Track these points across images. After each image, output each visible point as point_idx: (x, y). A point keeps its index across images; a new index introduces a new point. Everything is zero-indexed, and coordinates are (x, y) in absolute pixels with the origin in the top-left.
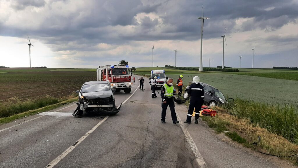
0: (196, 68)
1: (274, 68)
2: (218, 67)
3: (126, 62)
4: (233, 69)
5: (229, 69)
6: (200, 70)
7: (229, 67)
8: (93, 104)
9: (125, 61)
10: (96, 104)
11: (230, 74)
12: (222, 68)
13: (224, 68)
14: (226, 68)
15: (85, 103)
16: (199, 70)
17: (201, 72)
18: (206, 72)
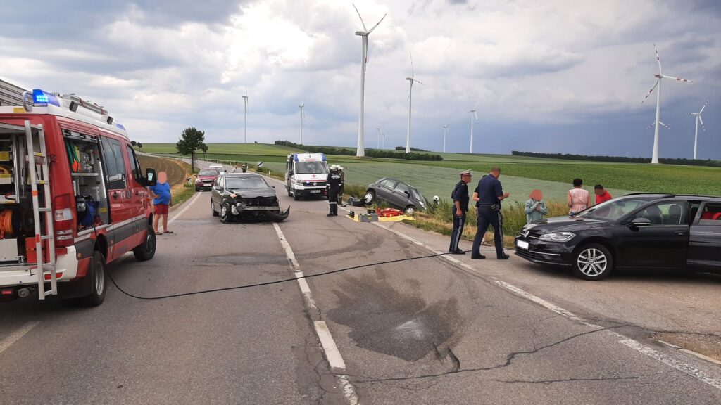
0: (349, 150)
1: (515, 153)
2: (397, 148)
3: (200, 132)
4: (430, 154)
5: (421, 153)
6: (358, 155)
7: (422, 150)
8: (251, 206)
9: (198, 130)
10: (256, 205)
11: (424, 166)
12: (407, 152)
13: (410, 151)
14: (416, 152)
15: (238, 204)
16: (355, 154)
17: (361, 159)
18: (371, 160)
